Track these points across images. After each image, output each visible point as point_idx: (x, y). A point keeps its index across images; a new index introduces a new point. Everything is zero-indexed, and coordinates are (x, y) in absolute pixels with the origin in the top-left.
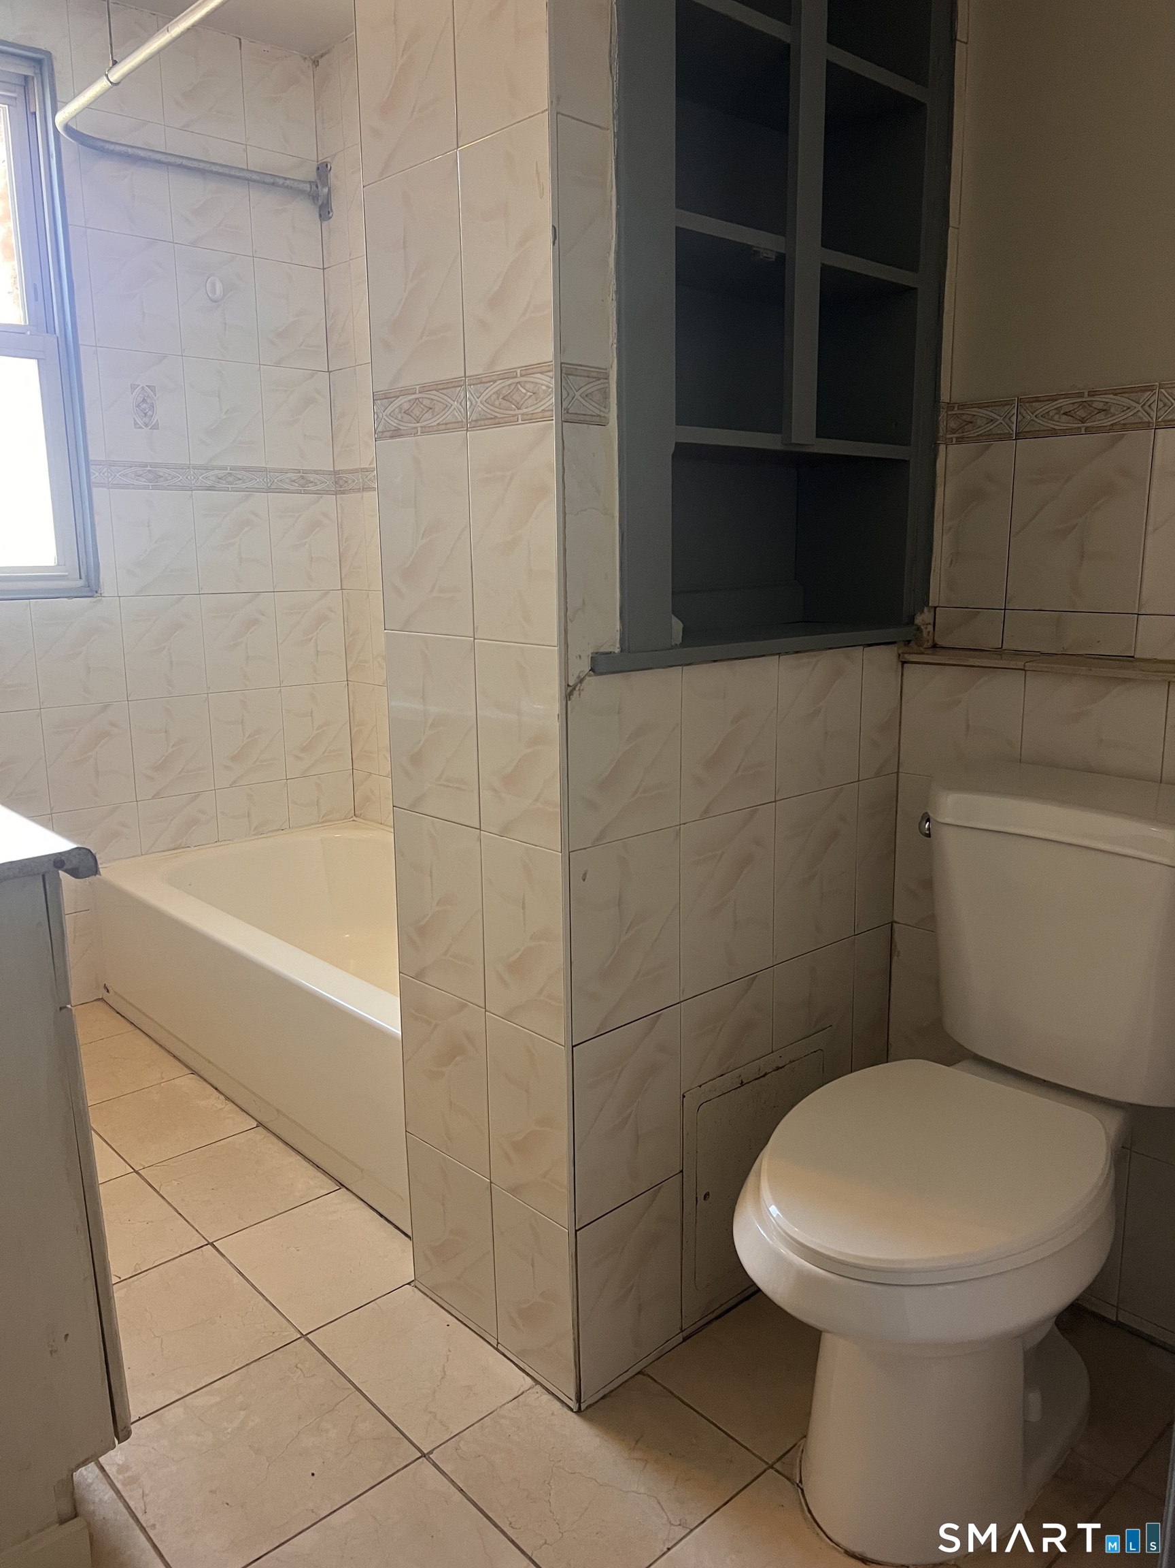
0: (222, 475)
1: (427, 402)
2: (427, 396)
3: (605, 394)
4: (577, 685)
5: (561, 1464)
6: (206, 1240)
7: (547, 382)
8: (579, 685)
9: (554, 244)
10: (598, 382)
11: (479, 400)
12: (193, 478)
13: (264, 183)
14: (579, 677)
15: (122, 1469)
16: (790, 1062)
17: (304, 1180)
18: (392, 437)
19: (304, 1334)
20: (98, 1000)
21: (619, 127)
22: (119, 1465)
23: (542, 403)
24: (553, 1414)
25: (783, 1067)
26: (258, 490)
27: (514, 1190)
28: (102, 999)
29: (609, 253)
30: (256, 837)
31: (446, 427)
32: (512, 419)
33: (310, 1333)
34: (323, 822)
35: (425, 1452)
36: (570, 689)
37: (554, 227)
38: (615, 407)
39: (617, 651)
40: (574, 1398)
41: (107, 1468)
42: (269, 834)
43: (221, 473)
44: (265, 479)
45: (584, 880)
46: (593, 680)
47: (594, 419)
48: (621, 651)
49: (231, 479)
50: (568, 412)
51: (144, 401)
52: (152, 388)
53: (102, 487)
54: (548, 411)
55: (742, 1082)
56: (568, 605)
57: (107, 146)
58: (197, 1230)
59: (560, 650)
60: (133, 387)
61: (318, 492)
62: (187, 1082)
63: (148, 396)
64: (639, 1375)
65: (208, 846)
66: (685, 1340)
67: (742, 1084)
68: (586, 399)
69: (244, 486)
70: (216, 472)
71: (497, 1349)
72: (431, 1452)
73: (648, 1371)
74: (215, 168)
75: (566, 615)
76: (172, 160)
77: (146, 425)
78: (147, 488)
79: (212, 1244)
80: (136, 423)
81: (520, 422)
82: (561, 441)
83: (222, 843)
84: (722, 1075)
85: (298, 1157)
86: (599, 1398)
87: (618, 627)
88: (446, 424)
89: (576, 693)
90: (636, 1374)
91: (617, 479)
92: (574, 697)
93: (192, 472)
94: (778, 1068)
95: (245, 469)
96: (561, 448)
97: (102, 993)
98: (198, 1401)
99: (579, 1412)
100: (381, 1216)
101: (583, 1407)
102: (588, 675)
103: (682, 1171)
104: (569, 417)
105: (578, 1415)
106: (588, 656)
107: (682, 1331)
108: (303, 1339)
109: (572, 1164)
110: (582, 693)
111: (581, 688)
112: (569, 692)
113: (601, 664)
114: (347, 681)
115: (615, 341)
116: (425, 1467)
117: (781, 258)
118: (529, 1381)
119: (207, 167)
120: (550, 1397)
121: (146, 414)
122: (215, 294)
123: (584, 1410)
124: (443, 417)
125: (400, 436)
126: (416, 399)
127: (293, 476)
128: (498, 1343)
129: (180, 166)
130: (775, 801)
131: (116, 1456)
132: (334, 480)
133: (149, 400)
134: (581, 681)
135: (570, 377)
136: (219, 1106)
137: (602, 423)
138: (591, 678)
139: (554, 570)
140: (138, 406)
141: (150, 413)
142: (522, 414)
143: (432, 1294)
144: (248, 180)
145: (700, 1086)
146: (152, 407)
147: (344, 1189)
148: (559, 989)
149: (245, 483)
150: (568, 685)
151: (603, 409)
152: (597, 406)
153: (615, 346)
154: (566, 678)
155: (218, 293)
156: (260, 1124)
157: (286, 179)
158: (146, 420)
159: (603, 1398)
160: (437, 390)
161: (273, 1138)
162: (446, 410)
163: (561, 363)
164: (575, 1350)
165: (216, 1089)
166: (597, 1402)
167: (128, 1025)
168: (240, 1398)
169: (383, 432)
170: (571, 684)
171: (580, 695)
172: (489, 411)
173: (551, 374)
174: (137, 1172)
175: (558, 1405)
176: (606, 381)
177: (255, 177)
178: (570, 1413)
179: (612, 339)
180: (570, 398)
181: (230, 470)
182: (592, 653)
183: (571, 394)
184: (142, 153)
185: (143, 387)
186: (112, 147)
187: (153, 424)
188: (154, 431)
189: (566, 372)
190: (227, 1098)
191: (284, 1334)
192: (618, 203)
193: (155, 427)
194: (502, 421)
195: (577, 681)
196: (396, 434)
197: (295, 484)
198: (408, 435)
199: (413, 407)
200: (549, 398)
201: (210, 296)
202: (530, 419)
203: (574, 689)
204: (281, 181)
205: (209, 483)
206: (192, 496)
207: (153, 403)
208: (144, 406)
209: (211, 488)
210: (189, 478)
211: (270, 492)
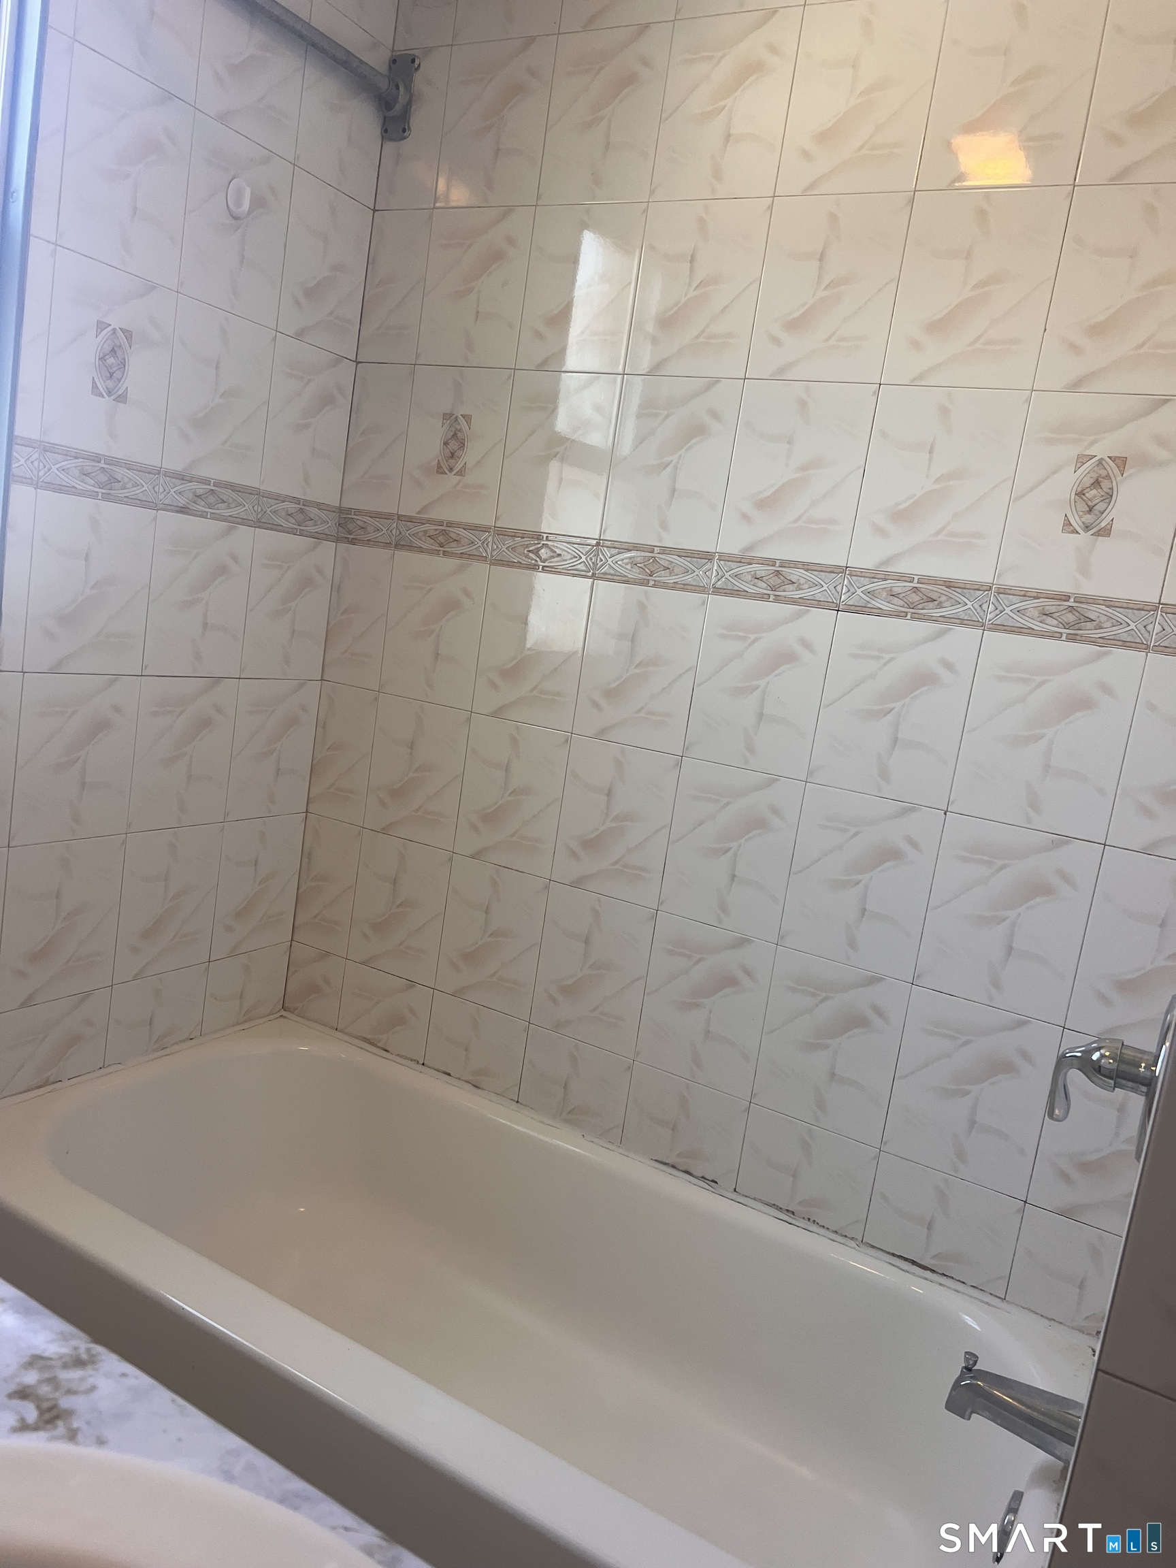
0: (202, 492)
12: (162, 490)
26: (244, 522)
30: (155, 1055)
34: (242, 1023)
43: (200, 488)
44: (256, 507)
49: (212, 499)
51: (113, 351)
52: (128, 334)
53: (28, 484)
61: (316, 535)
63: (120, 346)
65: (91, 1076)
69: (227, 513)
70: (194, 485)
77: (109, 393)
78: (93, 496)
80: (94, 386)
83: (109, 1070)
93: (161, 480)
95: (233, 487)
114: (307, 812)
121: (111, 375)
122: (237, 206)
127: (292, 507)
132: (337, 521)
133: (119, 353)
140: (100, 359)
141: (117, 375)
144: (314, 46)
146: (123, 365)
149: (230, 508)
158: (110, 384)
177: (324, 43)
181: (214, 486)
185: (113, 329)
187: (120, 392)
188: (120, 404)
193: (122, 399)
197: (290, 519)
205: (182, 501)
206: (155, 519)
207: (124, 359)
208: (111, 360)
209: (183, 510)
210: (157, 489)
211: (259, 527)
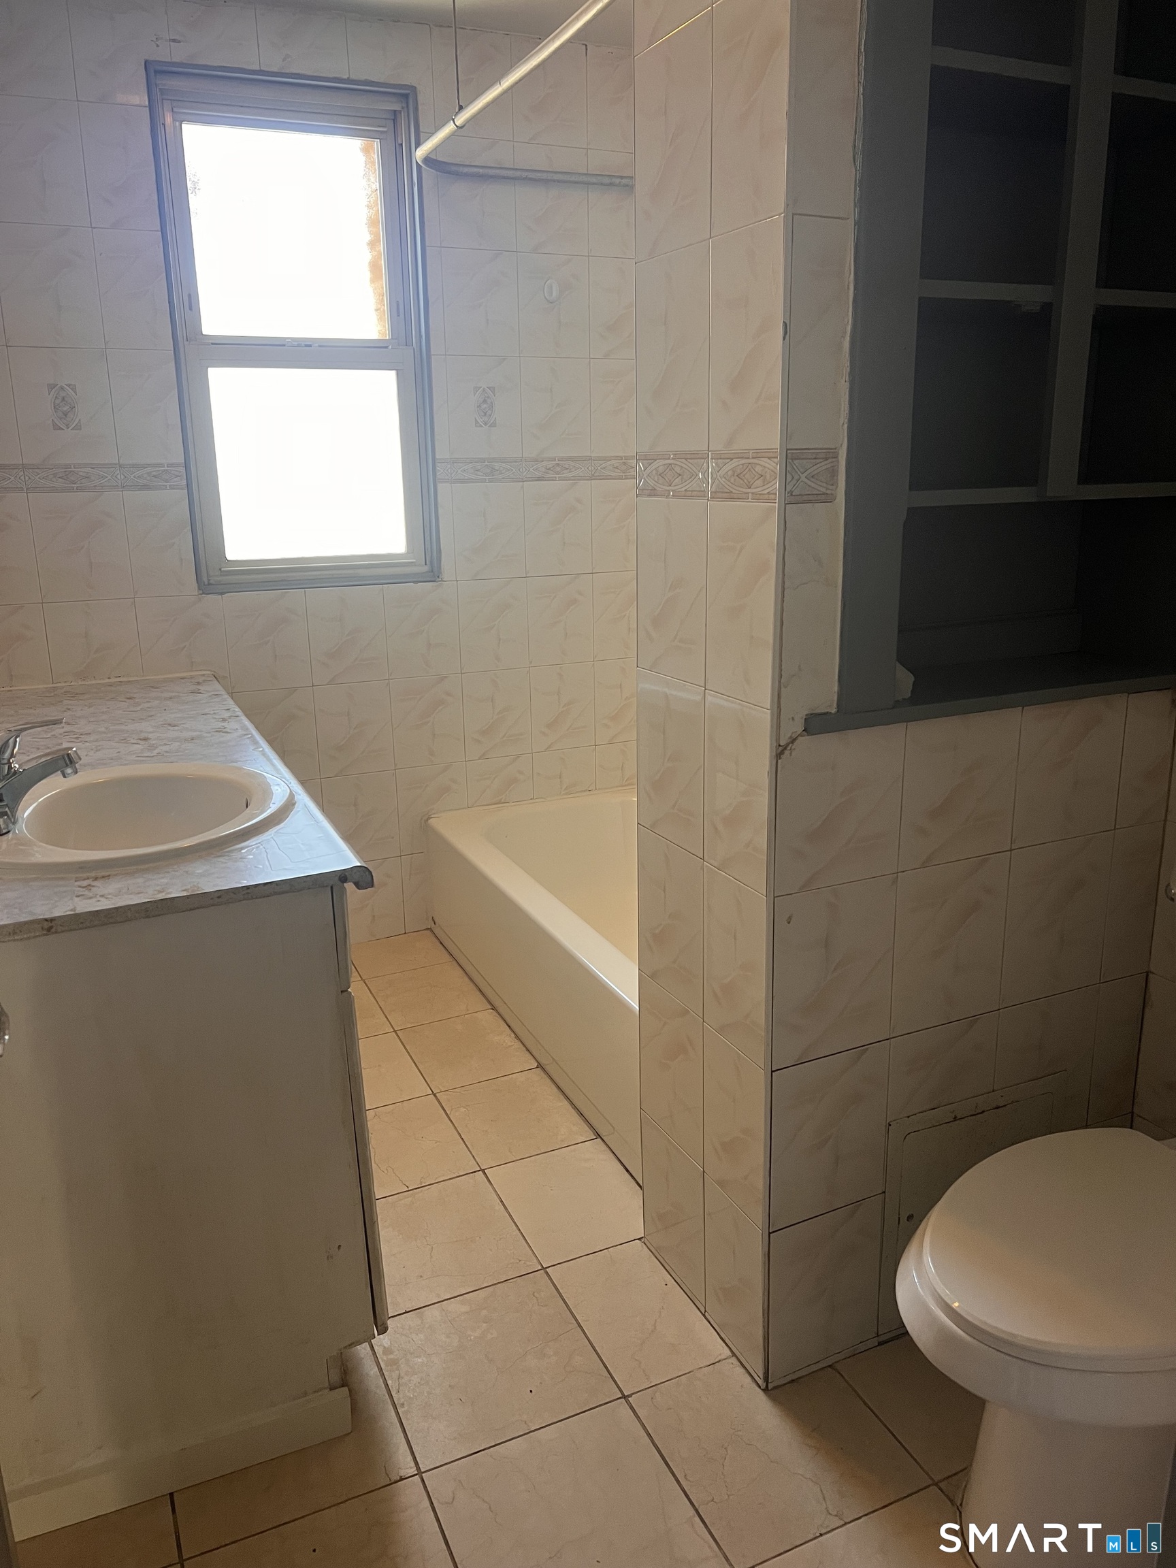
0: (551, 466)
1: (678, 469)
2: (678, 463)
3: (833, 473)
4: (788, 745)
5: (740, 1433)
6: (479, 1166)
7: (774, 466)
8: (791, 745)
9: (784, 339)
10: (826, 462)
11: (718, 474)
12: (524, 470)
13: (602, 184)
14: (791, 737)
15: (387, 1351)
16: (1012, 1102)
17: (567, 1125)
18: (650, 495)
19: (544, 1267)
20: (427, 929)
21: (860, 213)
22: (385, 1347)
23: (767, 486)
24: (742, 1386)
25: (1005, 1106)
26: (583, 478)
27: (721, 1184)
28: (430, 929)
29: (844, 338)
30: (565, 797)
31: (689, 494)
32: (744, 496)
33: (550, 1267)
34: (625, 786)
35: (626, 1394)
36: (781, 748)
37: (785, 324)
38: (844, 483)
39: (834, 711)
40: (761, 1377)
41: (376, 1348)
42: (577, 795)
43: (550, 464)
44: (590, 467)
45: (789, 923)
46: (804, 741)
47: (819, 497)
48: (838, 711)
49: (558, 469)
50: (792, 495)
51: (485, 401)
52: (492, 389)
53: (446, 482)
54: (772, 494)
55: (955, 1117)
56: (783, 672)
57: (461, 169)
58: (474, 1157)
59: (772, 714)
60: (476, 389)
62: (487, 1017)
63: (488, 397)
64: (829, 1369)
65: (525, 802)
66: (880, 1344)
67: (955, 1119)
68: (812, 479)
69: (569, 475)
70: (545, 463)
71: (704, 1316)
72: (630, 1396)
73: (838, 1366)
74: (556, 177)
75: (780, 682)
76: (518, 174)
77: (486, 424)
78: (483, 481)
79: (483, 1171)
80: (476, 422)
81: (750, 500)
82: (783, 522)
83: (537, 800)
84: (934, 1109)
85: (566, 1102)
86: (786, 1382)
87: (836, 688)
88: (692, 491)
89: (787, 752)
90: (827, 1367)
91: (841, 552)
92: (783, 757)
93: (524, 465)
94: (997, 1108)
95: (571, 459)
96: (782, 527)
97: (430, 925)
98: (452, 1306)
99: (766, 1390)
100: (627, 1171)
101: (770, 1386)
102: (800, 735)
103: (884, 1192)
104: (792, 498)
105: (765, 1393)
106: (802, 718)
107: (878, 1336)
108: (542, 1271)
109: (767, 1173)
110: (793, 754)
111: (793, 748)
112: (780, 752)
113: (816, 724)
115: (846, 420)
116: (622, 1409)
117: (1047, 308)
118: (728, 1353)
119: (549, 176)
120: (743, 1370)
121: (485, 414)
122: (552, 295)
123: (771, 1389)
124: (690, 484)
125: (655, 495)
126: (670, 464)
127: (616, 462)
128: (706, 1311)
129: (525, 179)
130: (1011, 850)
131: (384, 1339)
133: (489, 401)
134: (793, 741)
135: (796, 462)
136: (509, 1044)
137: (828, 499)
138: (803, 738)
139: (771, 640)
140: (478, 407)
141: (489, 412)
142: (753, 493)
143: (656, 1253)
144: (589, 184)
145: (908, 1117)
146: (491, 407)
147: (599, 1140)
148: (760, 1017)
149: (571, 472)
150: (779, 746)
151: (830, 487)
152: (825, 485)
153: (846, 426)
154: (778, 739)
155: (554, 294)
156: (540, 1066)
157: (622, 177)
158: (486, 419)
159: (792, 1381)
160: (686, 459)
161: (548, 1080)
162: (693, 477)
163: (787, 450)
164: (764, 1336)
165: (509, 1027)
166: (785, 1384)
167: (448, 956)
168: (484, 1312)
169: (643, 490)
170: (782, 744)
171: (791, 754)
172: (727, 487)
173: (775, 460)
174: (435, 1095)
175: (749, 1378)
176: (834, 460)
177: (594, 180)
178: (757, 1388)
179: (843, 419)
180: (794, 481)
181: (559, 461)
182: (806, 715)
183: (796, 477)
184: (491, 172)
185: (484, 389)
186: (466, 170)
187: (492, 422)
188: (492, 428)
189: (792, 456)
190: (517, 1037)
191: (528, 1263)
192: (855, 289)
193: (494, 425)
194: (735, 496)
195: (789, 740)
196: (653, 493)
197: (616, 470)
198: (661, 496)
199: (667, 471)
200: (774, 482)
201: (547, 297)
202: (758, 498)
203: (785, 748)
204: (617, 181)
205: (538, 474)
206: (523, 487)
207: (492, 403)
208: (484, 406)
209: (539, 479)
210: (521, 470)
211: (594, 479)
